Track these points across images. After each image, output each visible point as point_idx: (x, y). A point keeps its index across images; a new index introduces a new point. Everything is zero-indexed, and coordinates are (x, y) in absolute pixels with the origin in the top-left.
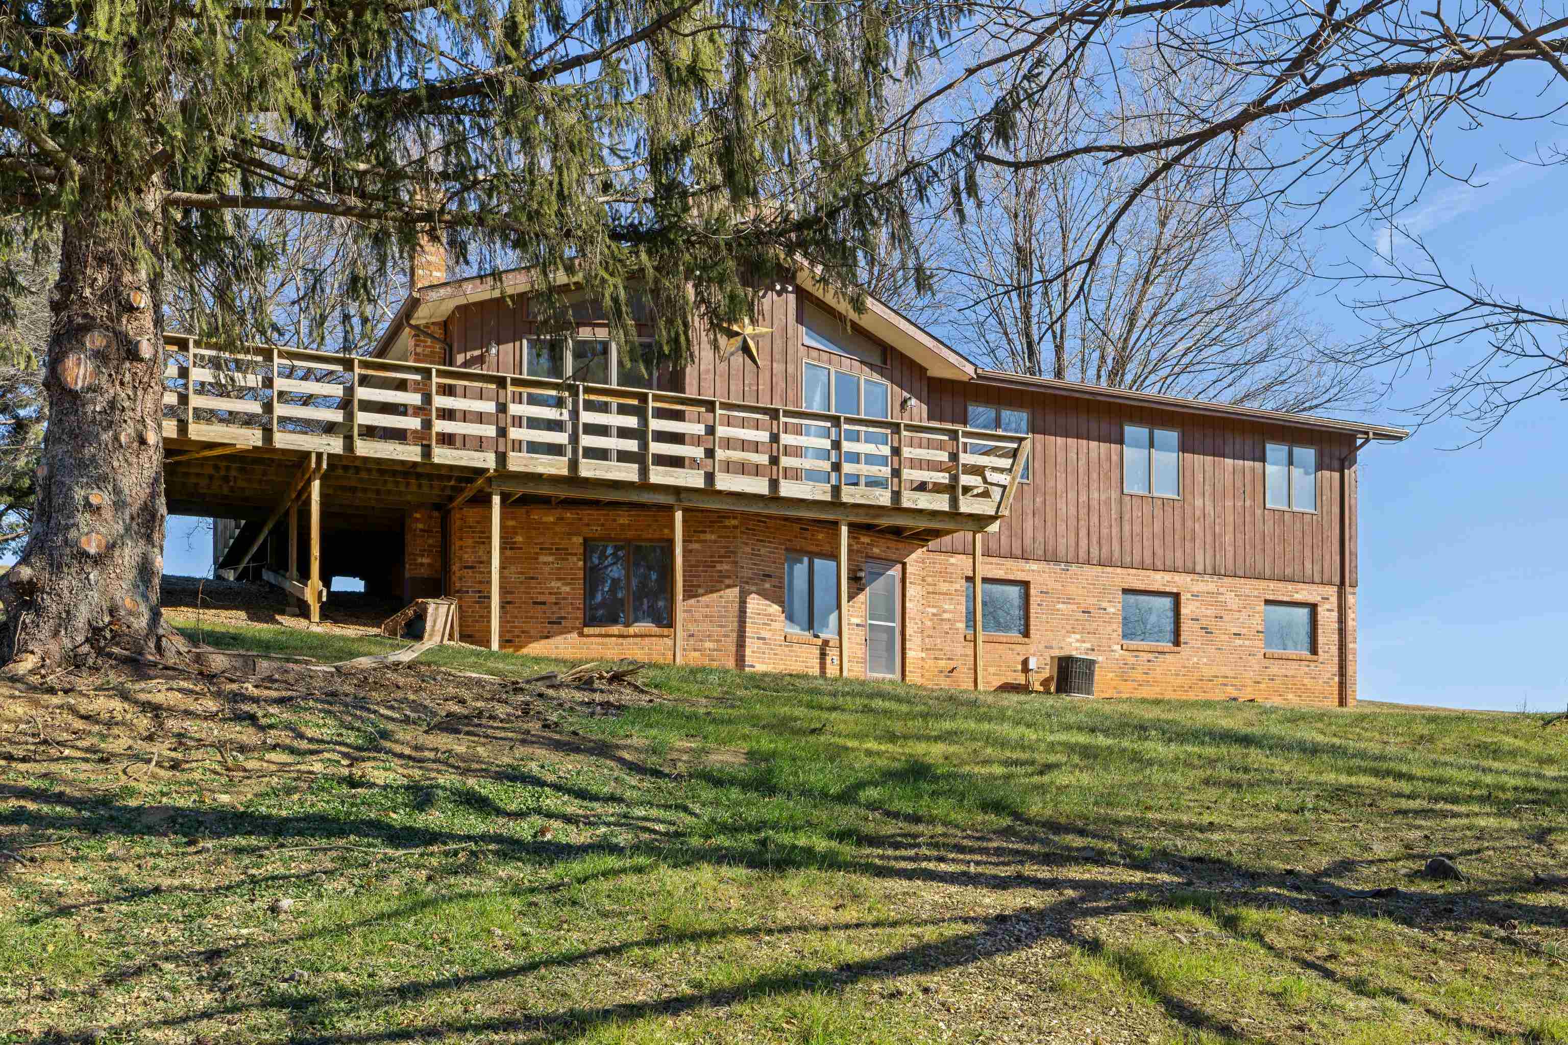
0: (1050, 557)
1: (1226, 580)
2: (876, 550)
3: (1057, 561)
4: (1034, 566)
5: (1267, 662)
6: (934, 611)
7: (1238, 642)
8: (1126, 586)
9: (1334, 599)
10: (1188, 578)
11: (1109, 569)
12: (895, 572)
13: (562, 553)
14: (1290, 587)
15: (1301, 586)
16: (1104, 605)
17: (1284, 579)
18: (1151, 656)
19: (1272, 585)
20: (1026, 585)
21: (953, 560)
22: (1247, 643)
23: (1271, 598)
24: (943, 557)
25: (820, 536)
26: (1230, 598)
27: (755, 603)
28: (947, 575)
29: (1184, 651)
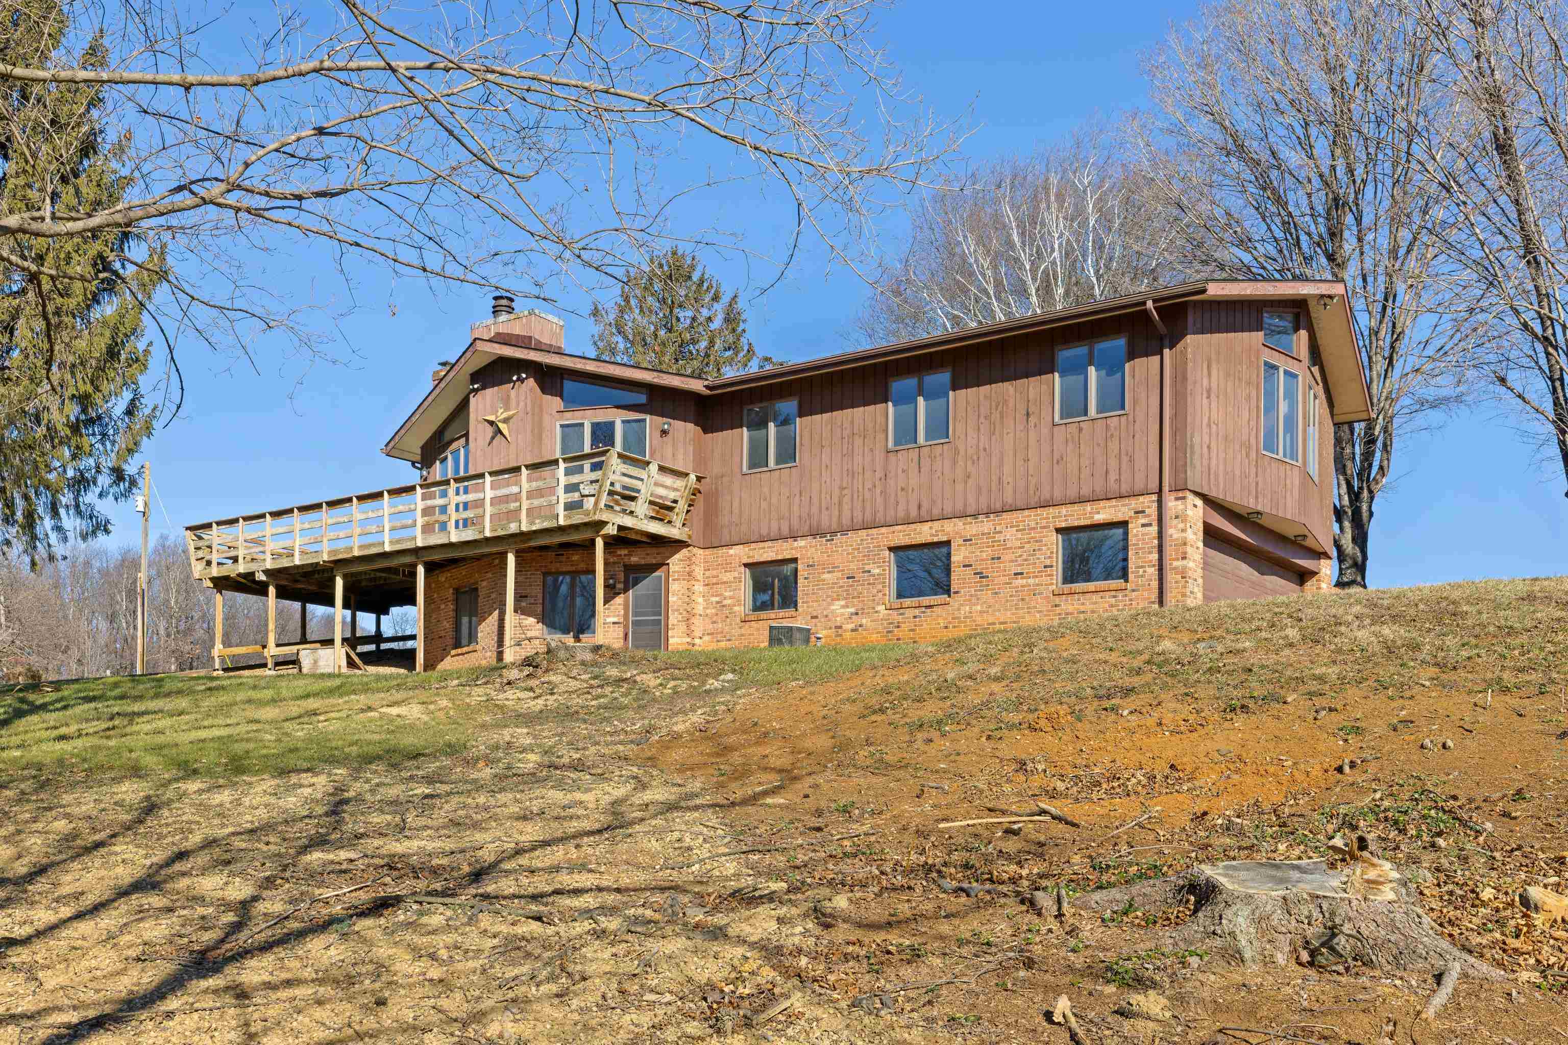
0: (815, 532)
1: (1005, 515)
2: (634, 559)
3: (823, 535)
4: (801, 543)
5: (1057, 600)
6: (717, 599)
7: (1020, 581)
8: (892, 544)
9: (1153, 511)
10: (959, 523)
11: (874, 531)
12: (659, 574)
14: (1088, 507)
15: (1102, 503)
16: (867, 568)
17: (1081, 500)
18: (917, 612)
19: (1064, 510)
20: (794, 562)
21: (732, 552)
22: (1031, 581)
23: (1063, 525)
24: (724, 550)
26: (1011, 535)
28: (727, 566)
29: (955, 601)
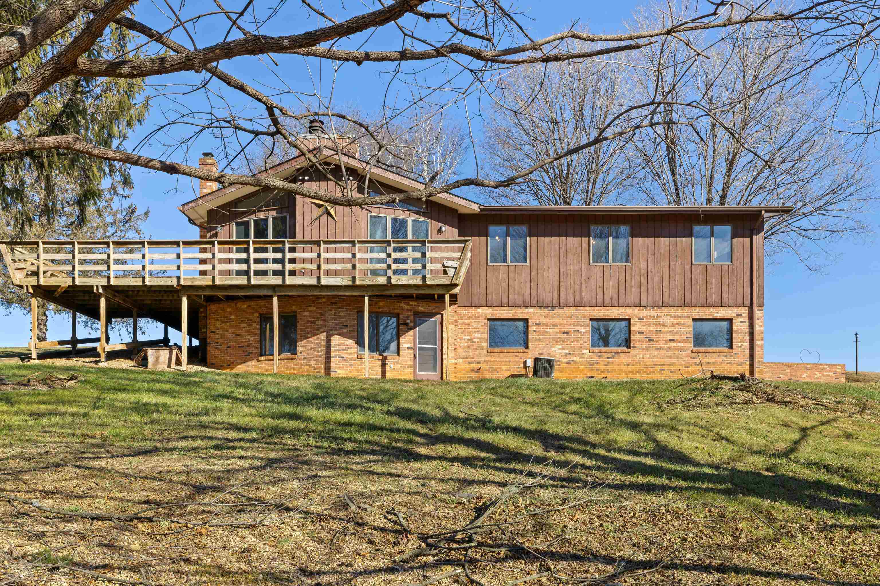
0: (541, 304)
1: (663, 308)
2: (421, 308)
3: (546, 306)
4: (531, 310)
5: (694, 355)
6: (469, 338)
7: (672, 344)
8: (593, 317)
9: (746, 315)
10: (636, 310)
11: (580, 308)
12: (437, 319)
13: (250, 322)
14: (711, 309)
15: (720, 308)
16: (577, 328)
17: (708, 305)
18: (609, 355)
19: (697, 309)
20: (526, 321)
21: (479, 310)
22: (679, 344)
23: (697, 317)
24: (474, 309)
25: (381, 304)
26: (667, 320)
27: (336, 340)
28: (476, 319)
29: (633, 351)
